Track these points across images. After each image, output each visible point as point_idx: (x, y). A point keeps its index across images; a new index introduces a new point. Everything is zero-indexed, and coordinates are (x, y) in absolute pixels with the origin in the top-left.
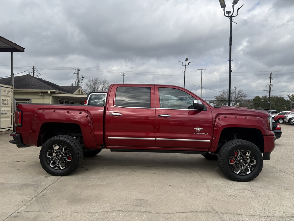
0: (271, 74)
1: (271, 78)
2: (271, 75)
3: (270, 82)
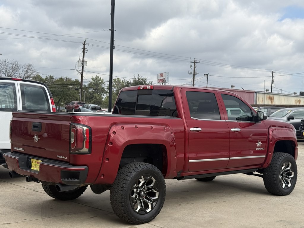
0: (85, 42)
1: (84, 49)
2: (84, 45)
3: (83, 57)
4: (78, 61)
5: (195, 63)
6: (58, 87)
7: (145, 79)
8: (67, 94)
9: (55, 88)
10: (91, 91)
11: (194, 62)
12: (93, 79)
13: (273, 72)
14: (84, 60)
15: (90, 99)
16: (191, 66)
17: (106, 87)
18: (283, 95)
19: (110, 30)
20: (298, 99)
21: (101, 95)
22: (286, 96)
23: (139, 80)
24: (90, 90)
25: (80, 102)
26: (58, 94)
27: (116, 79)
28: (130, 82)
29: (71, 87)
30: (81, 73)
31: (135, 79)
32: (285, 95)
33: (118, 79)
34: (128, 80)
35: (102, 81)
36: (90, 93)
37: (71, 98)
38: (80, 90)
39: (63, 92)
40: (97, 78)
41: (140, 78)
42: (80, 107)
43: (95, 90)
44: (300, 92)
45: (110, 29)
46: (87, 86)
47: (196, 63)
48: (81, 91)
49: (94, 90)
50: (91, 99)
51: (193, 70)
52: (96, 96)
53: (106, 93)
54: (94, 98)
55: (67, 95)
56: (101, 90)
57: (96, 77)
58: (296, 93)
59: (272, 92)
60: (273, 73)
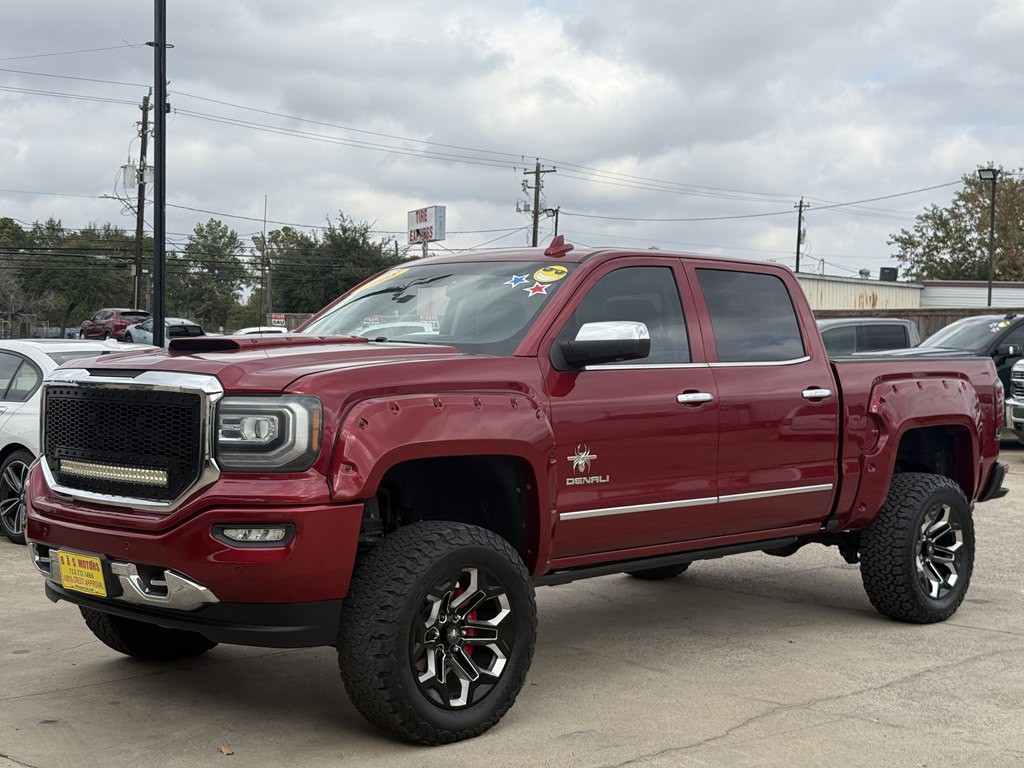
0: (146, 100)
1: (145, 124)
2: (145, 109)
3: (143, 153)
4: (125, 167)
5: (537, 173)
6: (68, 259)
7: (366, 230)
8: (98, 285)
9: (54, 261)
10: (195, 273)
11: (534, 170)
12: (199, 231)
13: (801, 202)
14: (144, 165)
15: (191, 301)
16: (525, 184)
17: (246, 259)
18: (818, 280)
19: (150, 44)
20: (869, 291)
21: (233, 285)
22: (829, 281)
23: (344, 234)
24: (192, 271)
25: (135, 310)
26: (67, 284)
27: (280, 229)
28: (312, 240)
29: (101, 257)
30: (136, 209)
31: (332, 230)
32: (825, 280)
33: (285, 229)
34: (307, 233)
35: (233, 238)
36: (190, 279)
37: (110, 296)
38: (134, 267)
39: (84, 275)
40: (213, 226)
41: (347, 224)
42: (131, 328)
43: (211, 270)
44: (883, 269)
45: (153, 40)
46: (180, 256)
47: (541, 174)
48: (139, 272)
49: (206, 270)
50: (195, 299)
51: (533, 197)
52: (211, 291)
53: (248, 279)
54: (205, 296)
55: (99, 289)
56: (232, 271)
57: (208, 225)
58: (867, 274)
59: (800, 270)
60: (801, 206)
